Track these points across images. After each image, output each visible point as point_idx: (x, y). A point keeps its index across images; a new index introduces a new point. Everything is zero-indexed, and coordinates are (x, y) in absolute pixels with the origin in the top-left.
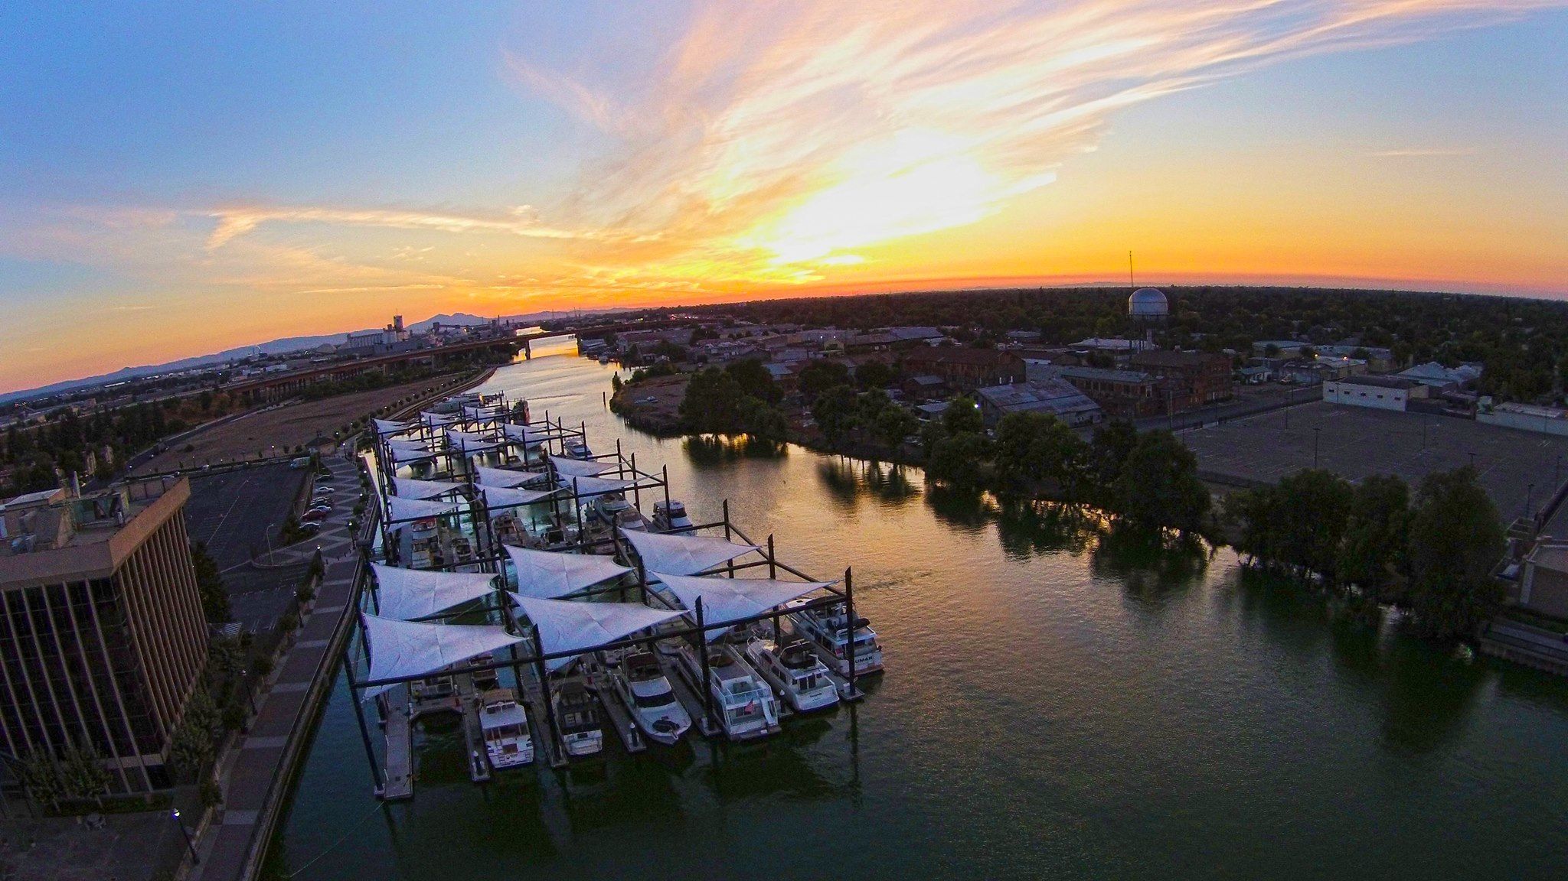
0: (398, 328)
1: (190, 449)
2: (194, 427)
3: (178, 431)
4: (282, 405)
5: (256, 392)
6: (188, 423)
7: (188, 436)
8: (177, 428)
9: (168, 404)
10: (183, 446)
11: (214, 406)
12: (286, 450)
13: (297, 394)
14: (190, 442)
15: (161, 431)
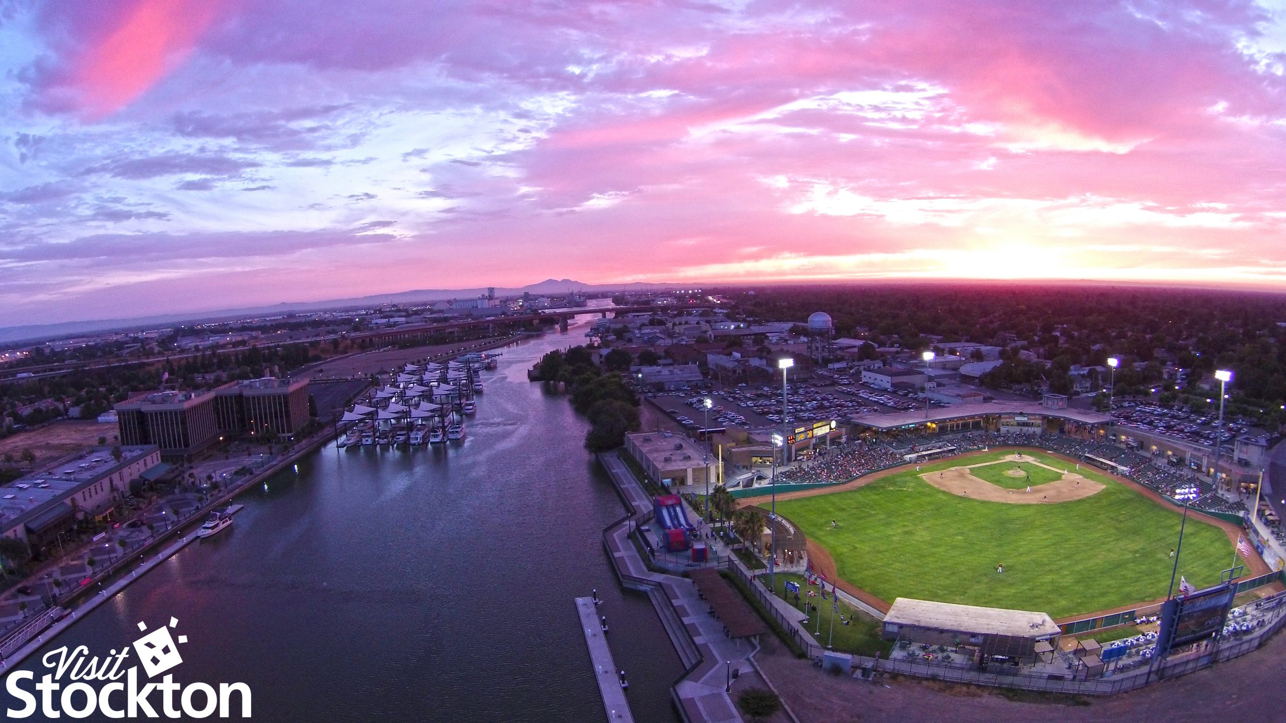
0: (491, 298)
1: (321, 371)
2: (327, 359)
3: (316, 361)
4: (382, 350)
5: (371, 340)
6: (323, 356)
7: (322, 364)
8: (318, 358)
9: (312, 344)
10: (318, 369)
11: (341, 347)
12: (366, 375)
13: (393, 344)
14: (323, 367)
15: (307, 360)
